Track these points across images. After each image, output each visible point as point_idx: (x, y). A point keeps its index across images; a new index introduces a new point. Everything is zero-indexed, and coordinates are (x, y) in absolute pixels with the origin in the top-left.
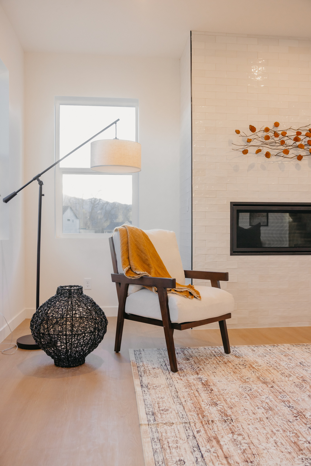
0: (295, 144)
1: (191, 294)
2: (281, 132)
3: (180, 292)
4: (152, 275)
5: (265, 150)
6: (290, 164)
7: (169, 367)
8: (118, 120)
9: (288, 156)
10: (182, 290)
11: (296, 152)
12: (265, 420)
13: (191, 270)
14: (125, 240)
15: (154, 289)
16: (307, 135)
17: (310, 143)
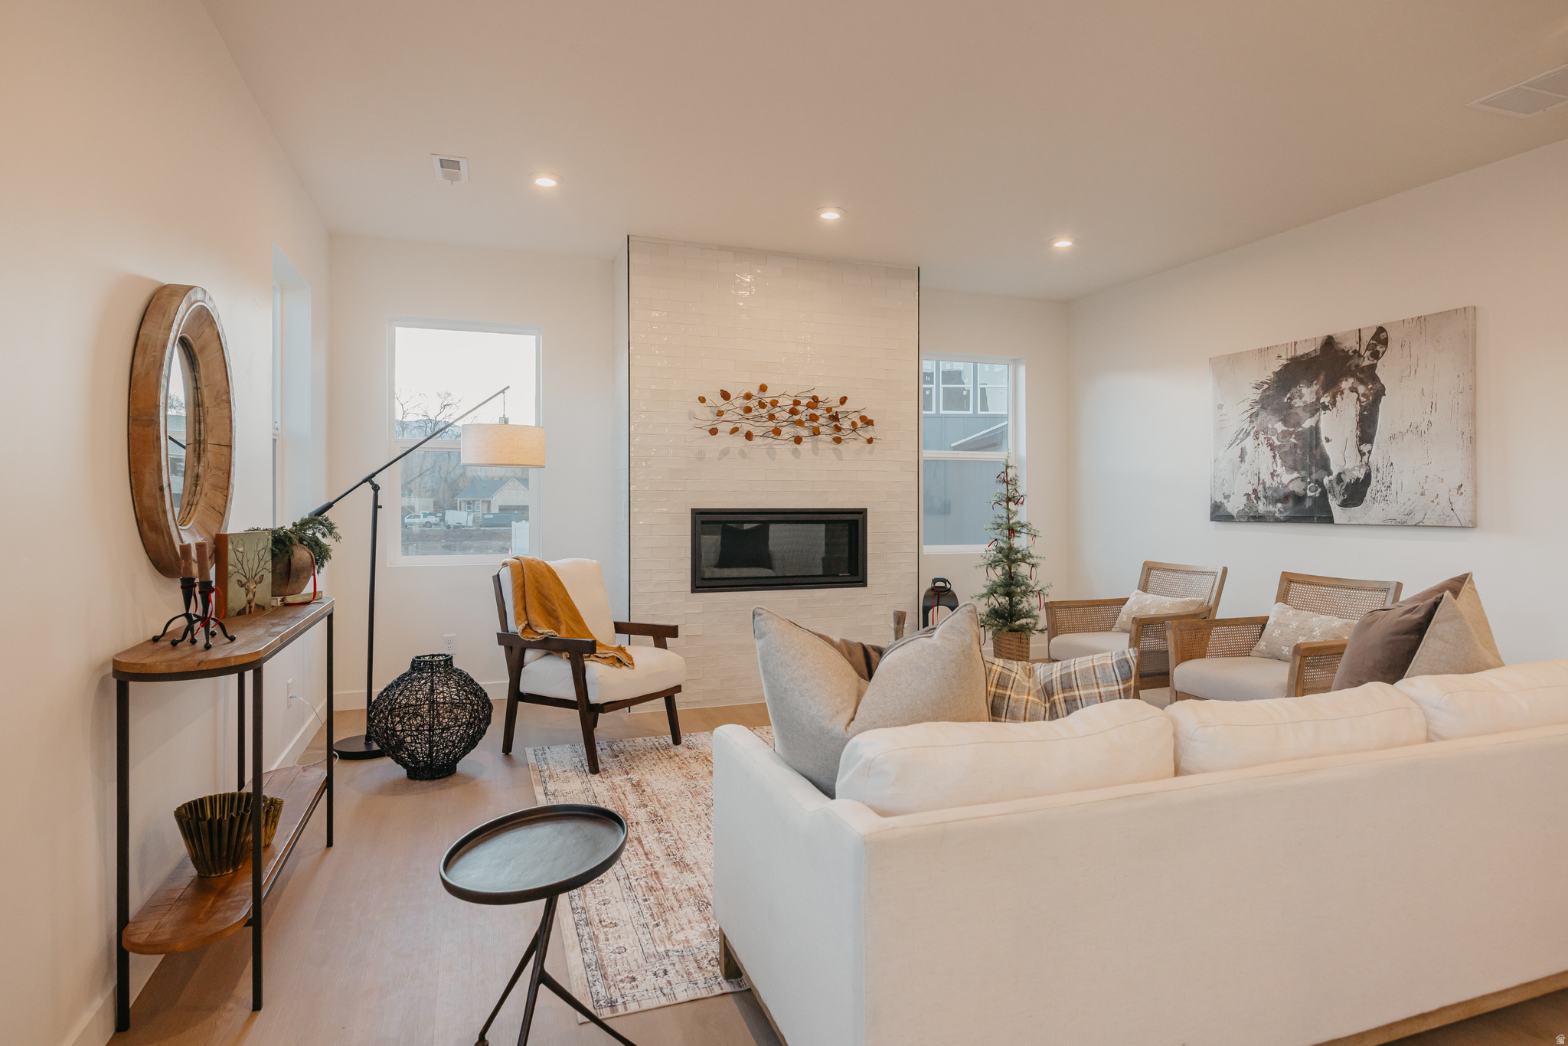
0: (791, 419)
1: (620, 660)
2: (771, 399)
3: (603, 658)
4: (563, 635)
5: (746, 427)
6: (783, 448)
7: (587, 768)
8: (508, 387)
9: (779, 438)
10: (606, 656)
11: (793, 430)
12: (703, 816)
13: (628, 621)
14: (520, 581)
15: (565, 655)
16: (808, 406)
17: (813, 418)
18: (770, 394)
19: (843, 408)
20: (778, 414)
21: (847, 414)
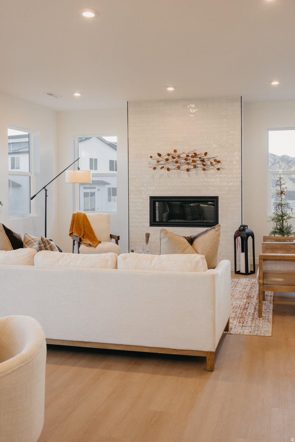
0: (185, 162)
2: (178, 155)
5: (166, 166)
9: (180, 170)
16: (192, 157)
17: (194, 161)
18: (178, 153)
19: (207, 157)
20: (181, 161)
21: (209, 159)
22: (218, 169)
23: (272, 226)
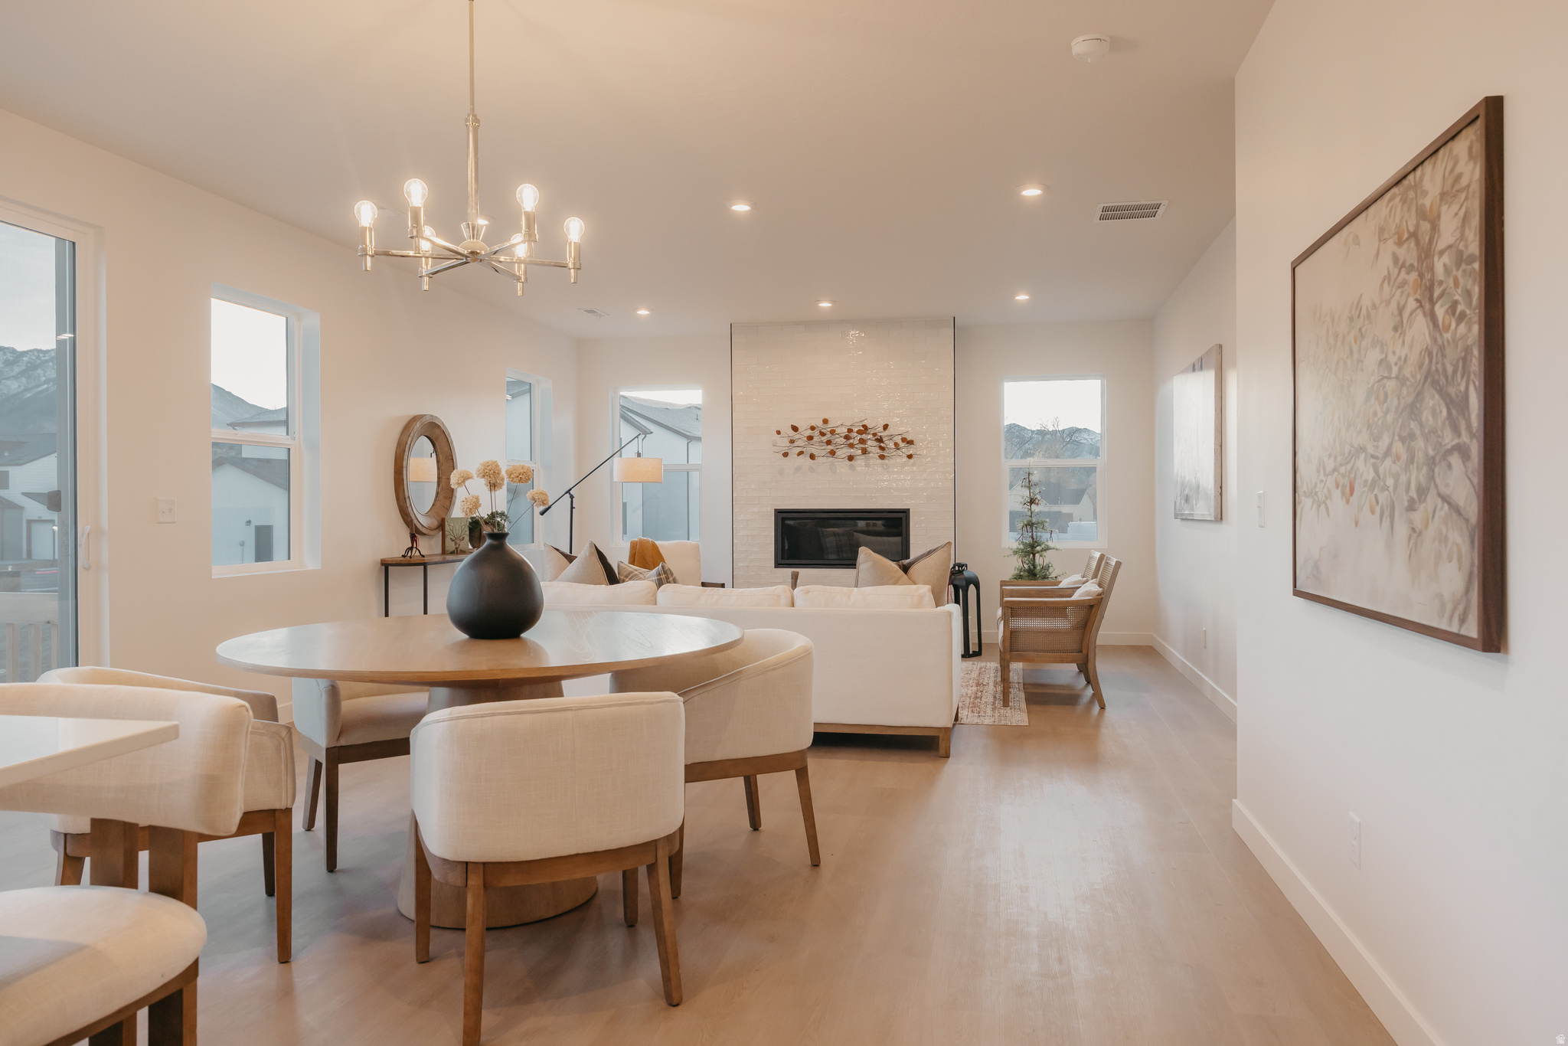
0: (845, 443)
2: (830, 429)
5: (810, 450)
9: (836, 457)
11: (846, 451)
16: (859, 432)
17: (862, 441)
18: (831, 425)
19: (887, 433)
20: (837, 440)
21: (891, 437)
22: (910, 457)
23: (1015, 565)
